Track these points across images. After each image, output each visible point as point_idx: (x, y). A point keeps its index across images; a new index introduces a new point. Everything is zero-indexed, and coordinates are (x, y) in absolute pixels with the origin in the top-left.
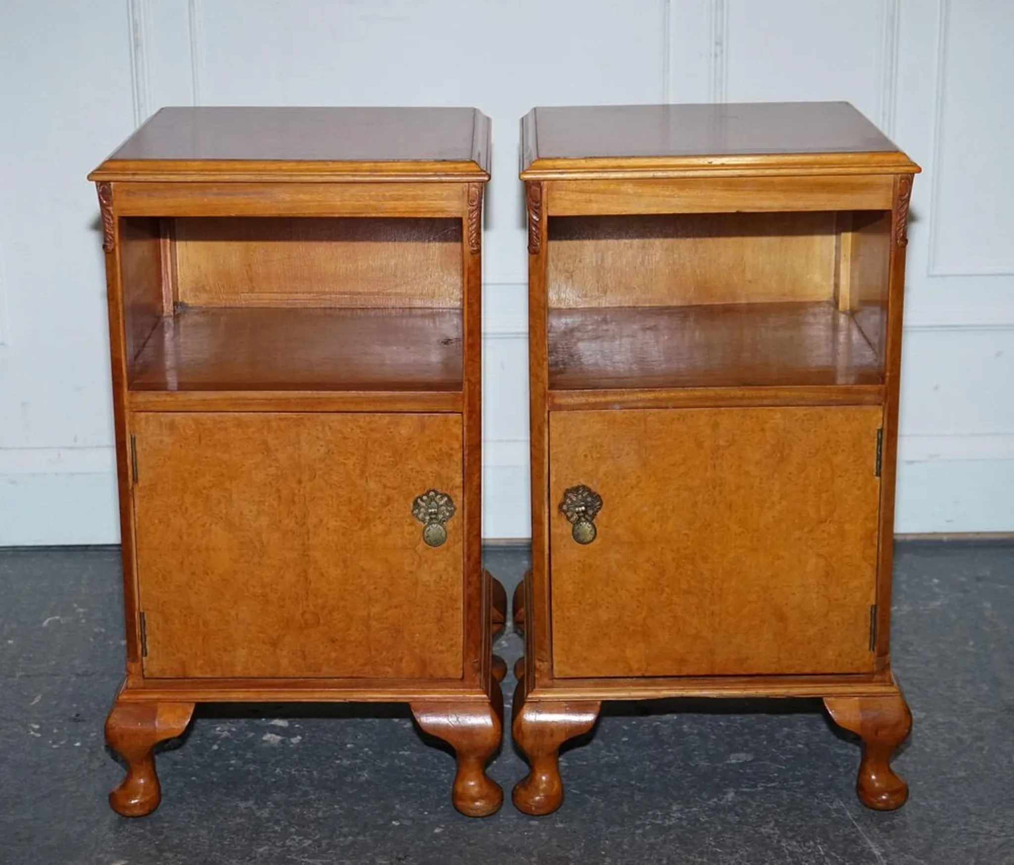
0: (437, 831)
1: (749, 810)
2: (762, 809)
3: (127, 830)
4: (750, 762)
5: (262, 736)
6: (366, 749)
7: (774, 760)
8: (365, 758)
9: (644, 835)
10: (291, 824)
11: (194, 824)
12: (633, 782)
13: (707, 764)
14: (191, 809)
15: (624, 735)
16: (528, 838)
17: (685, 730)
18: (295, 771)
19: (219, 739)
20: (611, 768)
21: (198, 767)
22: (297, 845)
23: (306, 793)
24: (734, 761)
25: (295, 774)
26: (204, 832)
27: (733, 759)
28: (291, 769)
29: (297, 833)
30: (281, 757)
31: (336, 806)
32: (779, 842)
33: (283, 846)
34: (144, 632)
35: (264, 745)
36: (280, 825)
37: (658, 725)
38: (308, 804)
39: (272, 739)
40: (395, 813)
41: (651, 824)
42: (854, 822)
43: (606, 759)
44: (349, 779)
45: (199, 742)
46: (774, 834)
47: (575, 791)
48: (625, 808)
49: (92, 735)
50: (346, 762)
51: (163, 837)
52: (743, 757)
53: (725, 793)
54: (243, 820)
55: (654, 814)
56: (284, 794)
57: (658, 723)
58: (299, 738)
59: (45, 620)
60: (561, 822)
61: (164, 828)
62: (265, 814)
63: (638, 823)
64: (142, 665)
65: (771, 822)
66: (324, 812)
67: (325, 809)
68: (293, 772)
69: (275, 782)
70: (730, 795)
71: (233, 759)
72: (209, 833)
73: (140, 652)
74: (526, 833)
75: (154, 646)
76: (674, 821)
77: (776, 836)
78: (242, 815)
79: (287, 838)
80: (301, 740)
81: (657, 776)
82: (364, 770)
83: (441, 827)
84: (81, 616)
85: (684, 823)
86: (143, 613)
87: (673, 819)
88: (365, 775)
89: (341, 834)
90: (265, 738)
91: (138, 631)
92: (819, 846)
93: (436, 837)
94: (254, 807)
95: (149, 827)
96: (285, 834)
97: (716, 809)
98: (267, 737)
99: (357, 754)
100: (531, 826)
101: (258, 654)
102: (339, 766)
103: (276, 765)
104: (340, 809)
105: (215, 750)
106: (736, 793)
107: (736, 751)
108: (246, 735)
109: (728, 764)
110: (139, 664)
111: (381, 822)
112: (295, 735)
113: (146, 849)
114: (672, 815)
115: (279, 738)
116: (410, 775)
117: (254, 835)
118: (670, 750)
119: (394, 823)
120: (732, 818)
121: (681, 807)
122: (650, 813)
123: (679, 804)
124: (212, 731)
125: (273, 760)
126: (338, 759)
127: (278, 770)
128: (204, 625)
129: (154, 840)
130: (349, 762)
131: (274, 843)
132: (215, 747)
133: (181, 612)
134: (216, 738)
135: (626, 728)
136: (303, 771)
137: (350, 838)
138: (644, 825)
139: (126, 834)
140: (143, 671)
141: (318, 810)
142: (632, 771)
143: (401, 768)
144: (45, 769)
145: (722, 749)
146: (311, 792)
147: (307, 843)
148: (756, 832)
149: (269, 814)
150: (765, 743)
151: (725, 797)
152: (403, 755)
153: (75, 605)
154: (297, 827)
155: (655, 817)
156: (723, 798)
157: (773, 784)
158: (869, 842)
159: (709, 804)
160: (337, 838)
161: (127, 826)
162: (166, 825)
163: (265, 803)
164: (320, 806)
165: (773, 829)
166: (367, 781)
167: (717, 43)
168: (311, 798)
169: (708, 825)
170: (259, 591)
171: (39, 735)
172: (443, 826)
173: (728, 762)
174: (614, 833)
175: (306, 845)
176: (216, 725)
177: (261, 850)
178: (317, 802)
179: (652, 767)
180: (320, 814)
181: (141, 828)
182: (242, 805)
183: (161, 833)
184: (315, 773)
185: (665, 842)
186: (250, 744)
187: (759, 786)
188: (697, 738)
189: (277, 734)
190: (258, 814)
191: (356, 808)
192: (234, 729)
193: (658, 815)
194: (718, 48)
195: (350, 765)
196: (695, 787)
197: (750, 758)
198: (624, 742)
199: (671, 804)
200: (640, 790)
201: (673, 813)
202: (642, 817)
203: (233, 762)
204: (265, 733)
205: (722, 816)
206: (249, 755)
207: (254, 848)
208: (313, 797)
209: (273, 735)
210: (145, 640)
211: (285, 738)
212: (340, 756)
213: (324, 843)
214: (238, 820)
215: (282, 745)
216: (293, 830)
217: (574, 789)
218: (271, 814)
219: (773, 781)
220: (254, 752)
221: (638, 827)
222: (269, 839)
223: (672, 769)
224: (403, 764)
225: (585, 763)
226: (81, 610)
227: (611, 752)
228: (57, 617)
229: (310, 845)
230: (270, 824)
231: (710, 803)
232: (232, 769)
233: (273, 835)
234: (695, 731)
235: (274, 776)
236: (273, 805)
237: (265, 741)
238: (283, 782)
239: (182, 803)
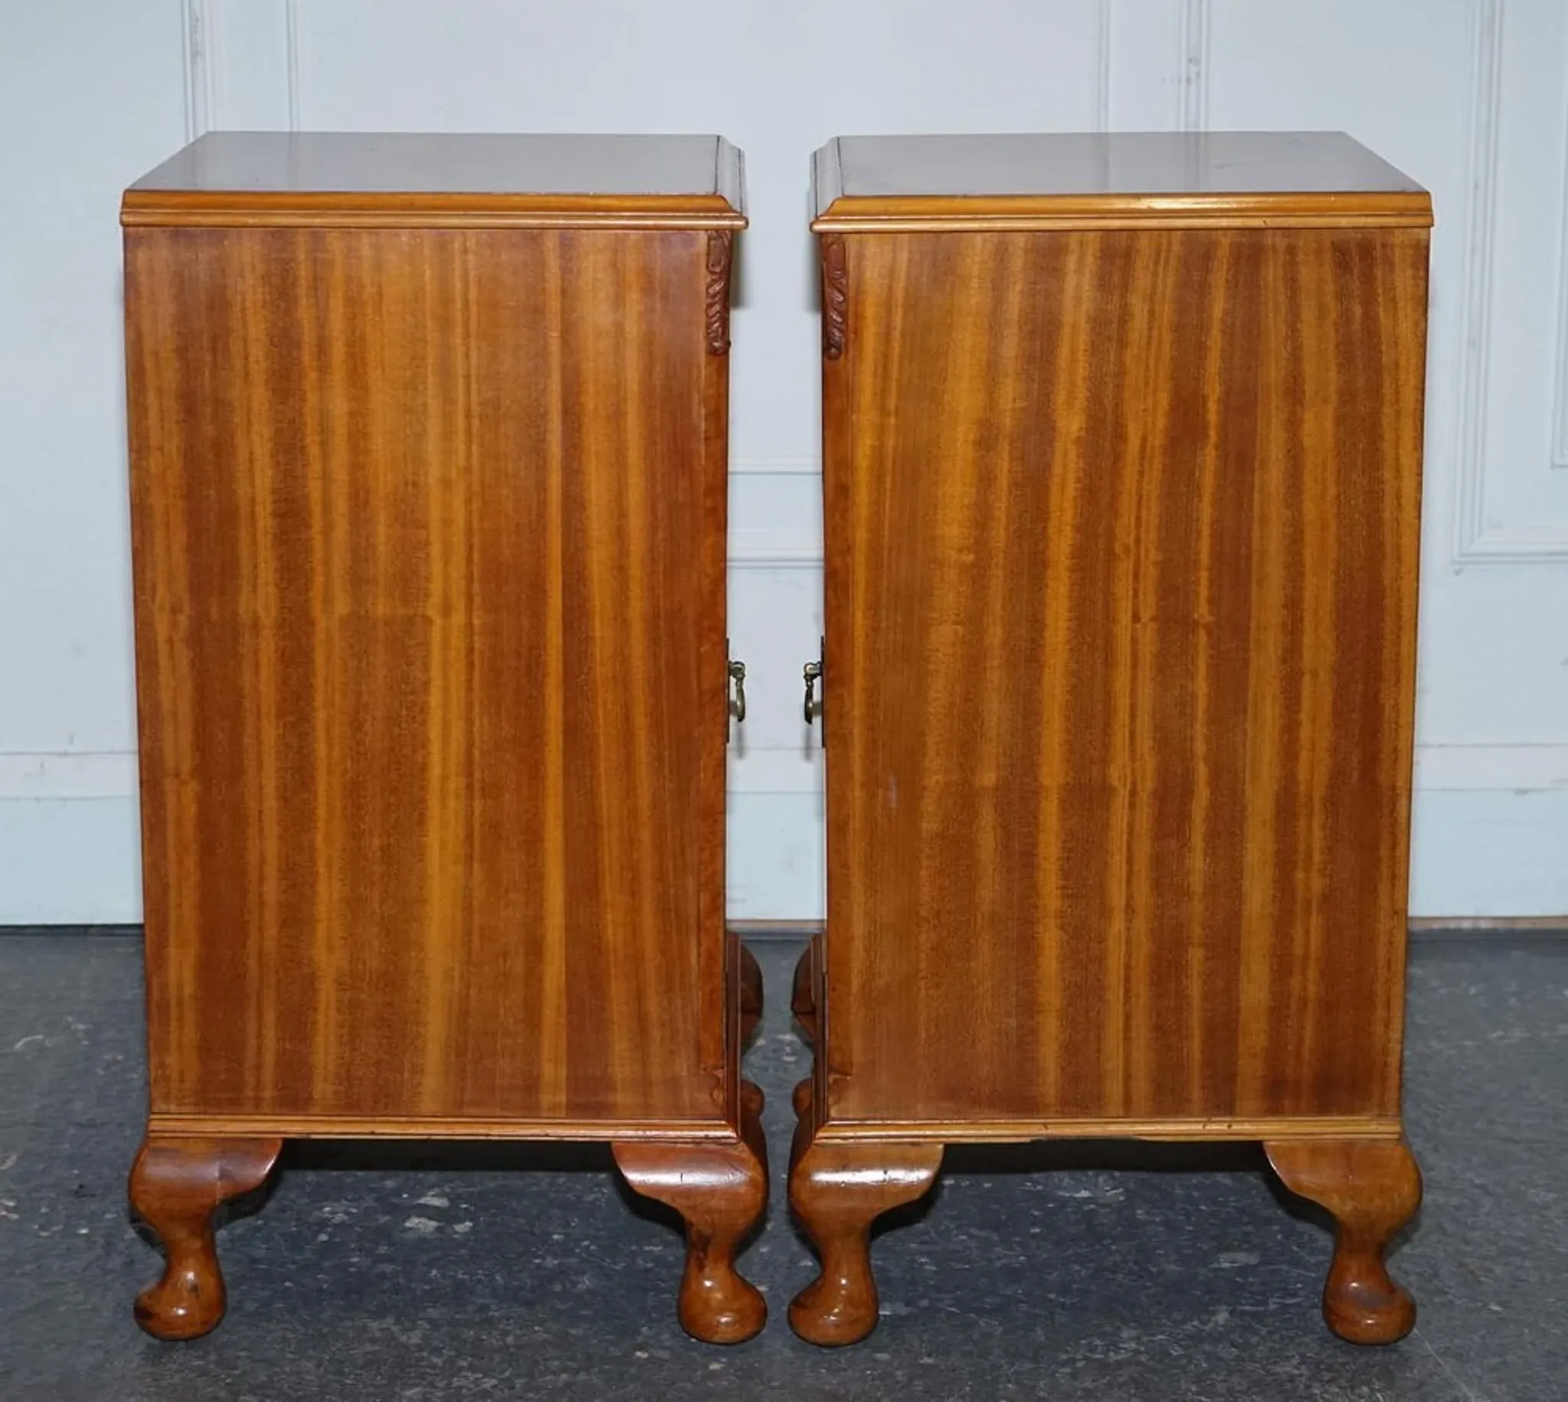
0: (715, 1366)
1: (1254, 1339)
2: (1276, 1337)
3: (175, 1360)
4: (1256, 1266)
5: (404, 1221)
6: (586, 1243)
7: (1297, 1263)
8: (584, 1255)
9: (1074, 1376)
10: (460, 1355)
11: (291, 1353)
12: (1052, 1296)
13: (1179, 1269)
14: (287, 1329)
15: (1034, 1224)
16: (873, 1380)
17: (1140, 1217)
18: (464, 1274)
19: (328, 1226)
20: (1014, 1275)
21: (293, 1267)
22: (472, 1386)
23: (484, 1308)
24: (1226, 1265)
25: (464, 1280)
26: (310, 1365)
27: (1224, 1262)
28: (456, 1271)
29: (472, 1368)
30: (438, 1253)
31: (537, 1328)
32: (1308, 1387)
33: (449, 1386)
35: (409, 1235)
36: (440, 1355)
37: (1092, 1210)
38: (489, 1323)
39: (421, 1226)
40: (640, 1339)
41: (1086, 1358)
42: (1437, 1357)
43: (1004, 1261)
44: (558, 1288)
45: (294, 1229)
46: (1301, 1375)
47: (953, 1309)
48: (1040, 1335)
49: (108, 1216)
50: (551, 1262)
51: (237, 1372)
52: (1243, 1258)
53: (1213, 1313)
54: (376, 1348)
55: (1090, 1344)
56: (445, 1310)
57: (1093, 1206)
58: (469, 1224)
59: (19, 1040)
60: (929, 1355)
61: (239, 1357)
62: (415, 1338)
63: (1064, 1357)
65: (1294, 1356)
66: (517, 1338)
67: (518, 1332)
68: (460, 1276)
69: (430, 1291)
70: (1222, 1317)
71: (356, 1256)
72: (319, 1366)
74: (869, 1372)
76: (1122, 1355)
77: (1304, 1379)
78: (373, 1341)
79: (453, 1376)
80: (471, 1228)
81: (1093, 1287)
82: (584, 1273)
83: (723, 1363)
84: (80, 1035)
85: (1143, 1358)
87: (1122, 1351)
88: (586, 1282)
89: (548, 1371)
90: (408, 1224)
92: (1379, 1395)
93: (714, 1375)
94: (395, 1329)
95: (213, 1357)
96: (451, 1370)
97: (1197, 1338)
98: (413, 1222)
99: (572, 1250)
100: (876, 1361)
102: (539, 1266)
103: (430, 1264)
104: (546, 1332)
105: (323, 1242)
106: (1232, 1313)
107: (1228, 1249)
108: (377, 1220)
109: (1216, 1270)
111: (615, 1352)
112: (461, 1221)
113: (210, 1389)
114: (1121, 1345)
115: (433, 1224)
116: (664, 1282)
117: (397, 1371)
118: (1114, 1247)
119: (639, 1354)
120: (1228, 1353)
121: (1133, 1333)
122: (1083, 1342)
123: (1134, 1328)
124: (317, 1214)
125: (425, 1258)
126: (537, 1257)
127: (434, 1272)
129: (223, 1376)
130: (556, 1262)
131: (432, 1385)
132: (323, 1237)
134: (323, 1224)
135: (1036, 1213)
136: (478, 1274)
137: (564, 1376)
138: (1074, 1361)
139: (174, 1367)
141: (505, 1334)
142: (1051, 1278)
143: (647, 1271)
144: (28, 1267)
145: (1205, 1247)
146: (493, 1307)
147: (488, 1383)
148: (1268, 1372)
149: (421, 1339)
150: (1279, 1237)
151: (1213, 1318)
152: (652, 1252)
153: (70, 1019)
154: (470, 1359)
155: (1093, 1349)
156: (1209, 1321)
157: (1293, 1301)
158: (1464, 1388)
159: (1183, 1329)
160: (540, 1376)
161: (174, 1355)
162: (243, 1354)
163: (414, 1322)
164: (509, 1328)
165: (1297, 1367)
166: (589, 1291)
167: (1190, 61)
168: (493, 1316)
169: (1184, 1361)
171: (15, 1216)
172: (724, 1360)
173: (1216, 1265)
174: (1022, 1373)
175: (487, 1386)
176: (324, 1204)
177: (410, 1393)
178: (505, 1322)
179: (1083, 1273)
180: (510, 1340)
181: (202, 1358)
182: (374, 1325)
183: (235, 1368)
184: (498, 1277)
185: (1110, 1386)
186: (385, 1234)
187: (1270, 1301)
188: (1161, 1229)
189: (431, 1218)
190: (404, 1339)
191: (573, 1332)
192: (354, 1211)
193: (1096, 1346)
194: (1193, 69)
195: (559, 1265)
196: (1159, 1303)
197: (1253, 1259)
198: (1034, 1236)
199: (1119, 1329)
200: (1063, 1306)
201: (1124, 1342)
202: (1069, 1348)
203: (355, 1260)
204: (409, 1217)
205: (1207, 1347)
206: (383, 1249)
207: (397, 1389)
208: (496, 1314)
209: (423, 1220)
211: (441, 1224)
212: (540, 1253)
213: (519, 1383)
214: (369, 1348)
215: (439, 1235)
216: (464, 1364)
217: (950, 1306)
218: (426, 1338)
219: (1295, 1295)
220: (391, 1245)
221: (1064, 1364)
222: (422, 1376)
223: (1120, 1277)
224: (649, 1265)
225: (967, 1266)
226: (81, 1027)
227: (1011, 1249)
228: (41, 1037)
229: (494, 1387)
230: (425, 1354)
231: (1188, 1327)
232: (352, 1270)
233: (428, 1370)
234: (1157, 1219)
235: (430, 1281)
236: (427, 1326)
237: (410, 1229)
238: (443, 1291)
239: (269, 1321)
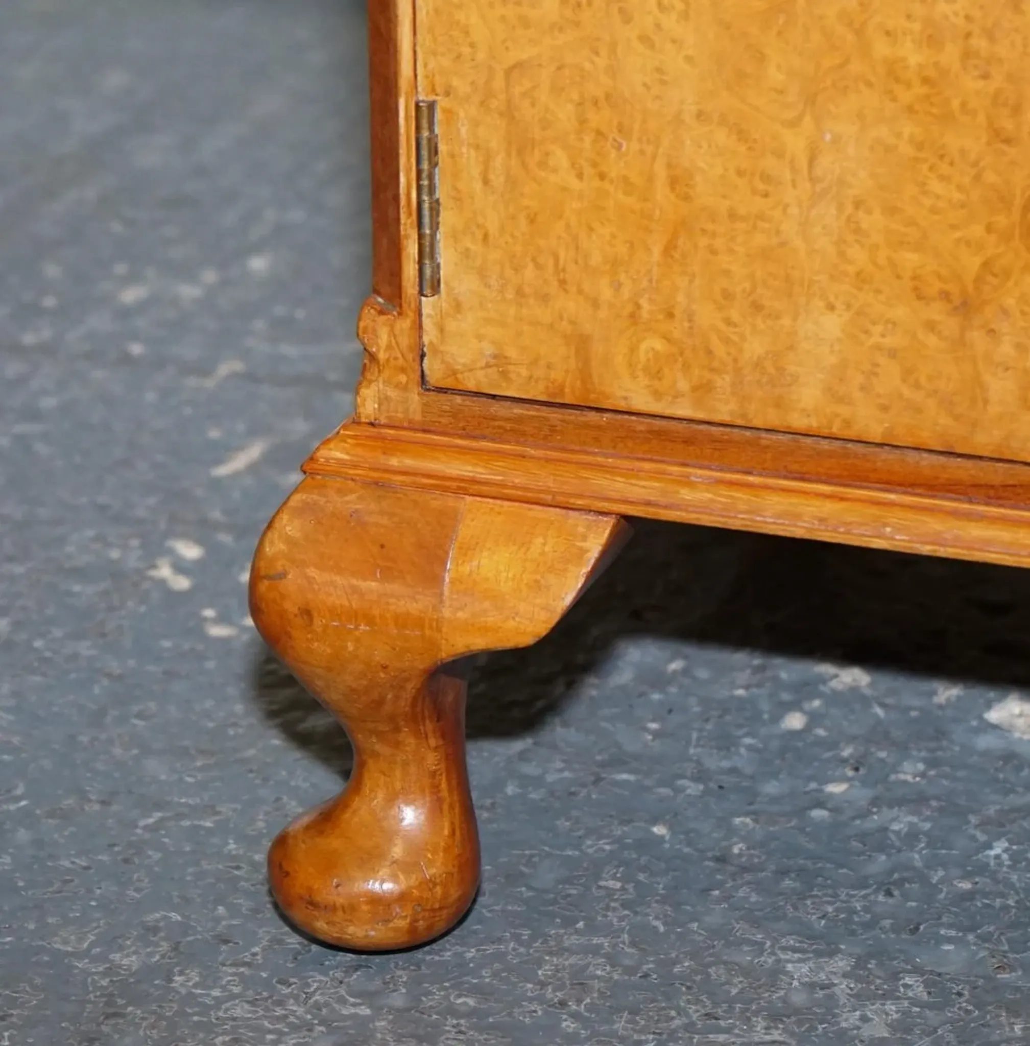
3: (309, 996)
11: (575, 1016)
14: (596, 951)
21: (694, 789)
34: (432, 189)
61: (453, 1011)
64: (419, 326)
69: (969, 896)
71: (844, 779)
73: (410, 270)
75: (467, 254)
86: (432, 106)
90: (994, 715)
91: (406, 179)
94: (842, 987)
95: (398, 1000)
101: (888, 341)
110: (405, 324)
125: (994, 804)
127: (998, 848)
128: (673, 182)
132: (795, 721)
133: (582, 122)
140: (423, 356)
161: (316, 979)
163: (895, 976)
170: (914, 59)
181: (367, 996)
182: (800, 968)
190: (849, 1020)
203: (836, 787)
206: (910, 771)
210: (435, 226)
220: (932, 763)
232: (818, 814)
236: (920, 991)
237: (995, 727)
238: (998, 902)
239: (569, 922)
